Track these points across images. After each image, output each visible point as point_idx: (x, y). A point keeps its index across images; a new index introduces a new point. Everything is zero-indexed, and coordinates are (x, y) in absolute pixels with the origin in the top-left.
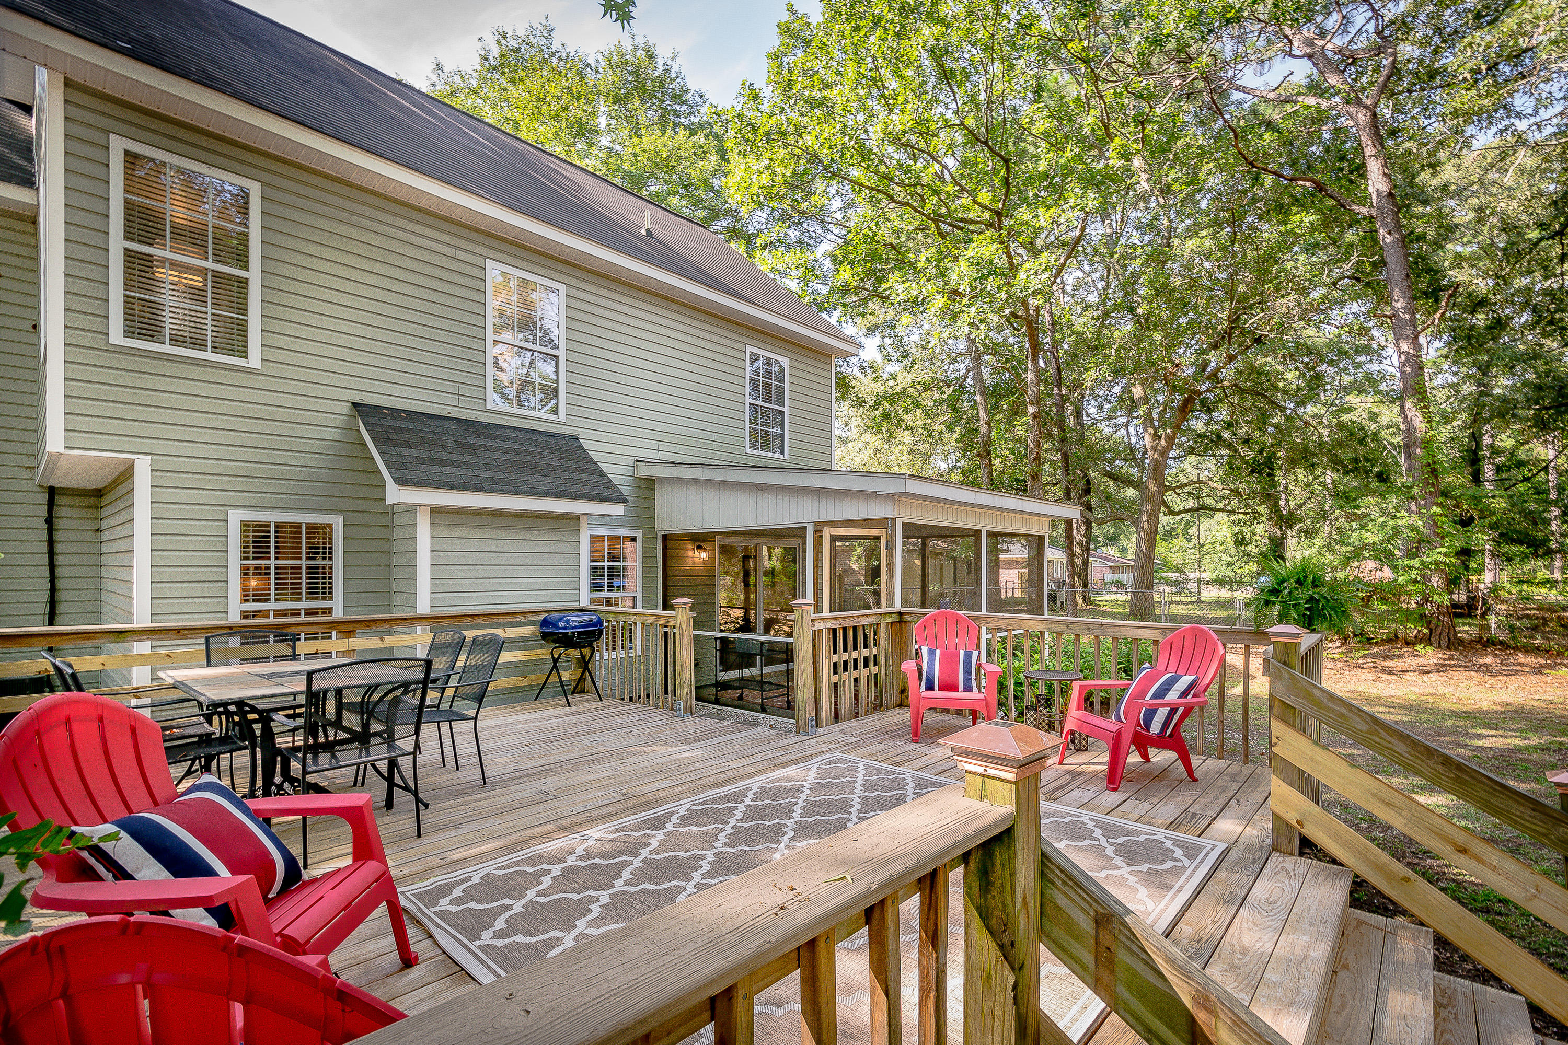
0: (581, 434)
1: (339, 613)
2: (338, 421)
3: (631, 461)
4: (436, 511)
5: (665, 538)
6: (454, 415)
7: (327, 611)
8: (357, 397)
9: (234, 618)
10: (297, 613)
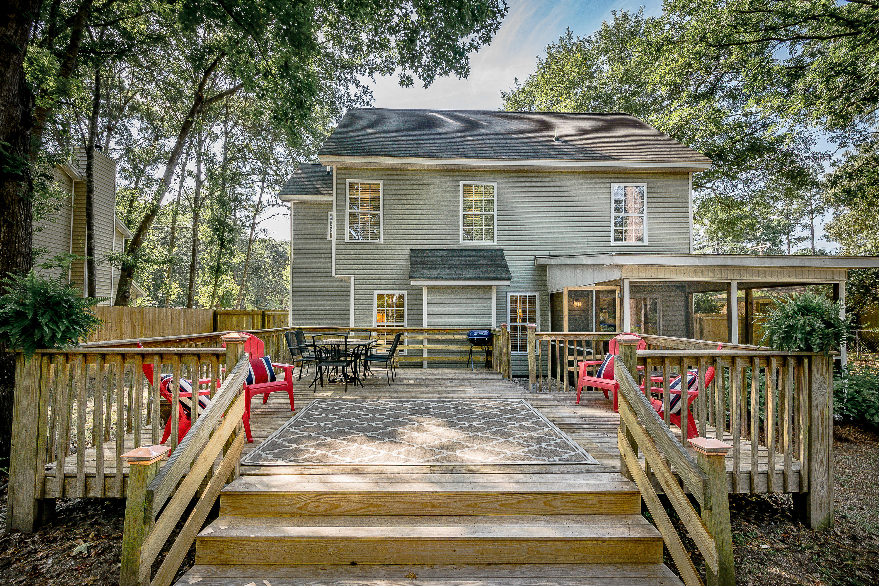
0: (504, 248)
1: (405, 326)
2: (406, 257)
3: (533, 258)
4: (429, 288)
5: (552, 295)
6: (447, 248)
7: (403, 326)
8: (412, 247)
9: (375, 326)
10: (393, 326)
